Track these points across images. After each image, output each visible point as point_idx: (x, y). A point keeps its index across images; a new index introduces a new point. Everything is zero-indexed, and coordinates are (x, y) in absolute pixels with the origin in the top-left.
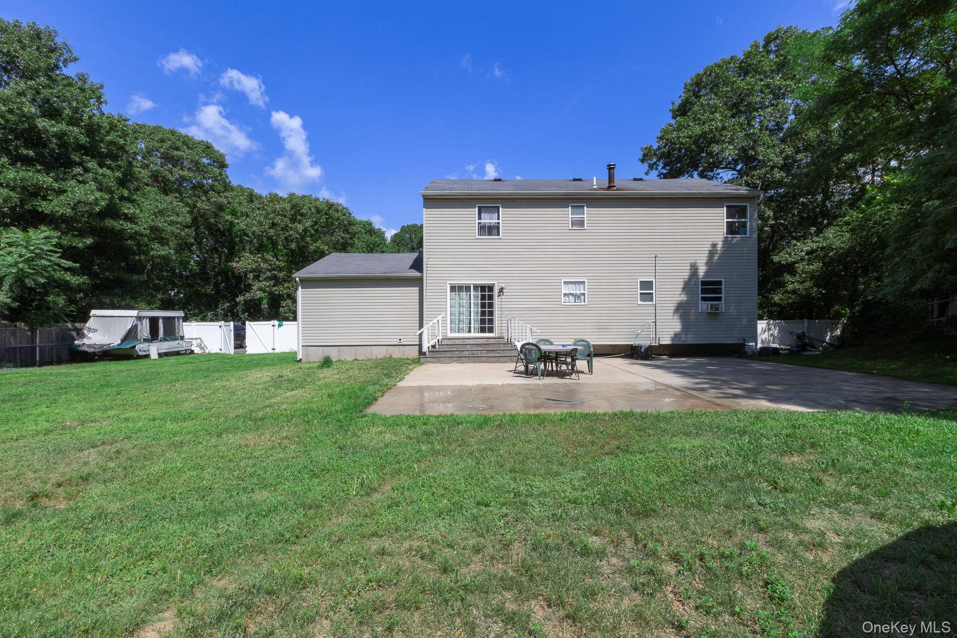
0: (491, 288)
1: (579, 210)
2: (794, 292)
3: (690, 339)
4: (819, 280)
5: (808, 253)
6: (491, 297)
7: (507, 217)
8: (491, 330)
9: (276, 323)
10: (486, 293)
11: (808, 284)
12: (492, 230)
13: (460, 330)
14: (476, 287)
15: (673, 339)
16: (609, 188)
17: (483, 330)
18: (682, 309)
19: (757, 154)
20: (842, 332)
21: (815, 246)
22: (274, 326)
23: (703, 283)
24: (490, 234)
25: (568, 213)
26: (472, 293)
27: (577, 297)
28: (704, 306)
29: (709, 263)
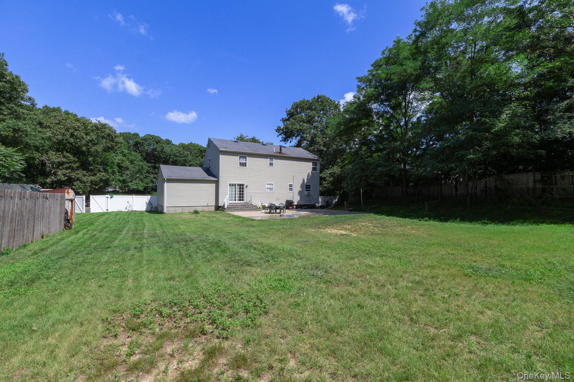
0: (243, 185)
1: (272, 160)
2: (325, 187)
3: (302, 203)
4: (332, 183)
5: (330, 174)
6: (243, 188)
7: (249, 160)
8: (243, 200)
9: (109, 196)
10: (241, 186)
11: (329, 185)
12: (244, 165)
13: (231, 200)
14: (238, 185)
15: (298, 203)
16: (280, 153)
17: (240, 200)
18: (300, 193)
19: (316, 140)
20: (338, 200)
21: (331, 171)
22: (107, 198)
23: (306, 185)
24: (243, 166)
25: (268, 161)
26: (237, 187)
27: (270, 189)
28: (306, 193)
29: (307, 179)
